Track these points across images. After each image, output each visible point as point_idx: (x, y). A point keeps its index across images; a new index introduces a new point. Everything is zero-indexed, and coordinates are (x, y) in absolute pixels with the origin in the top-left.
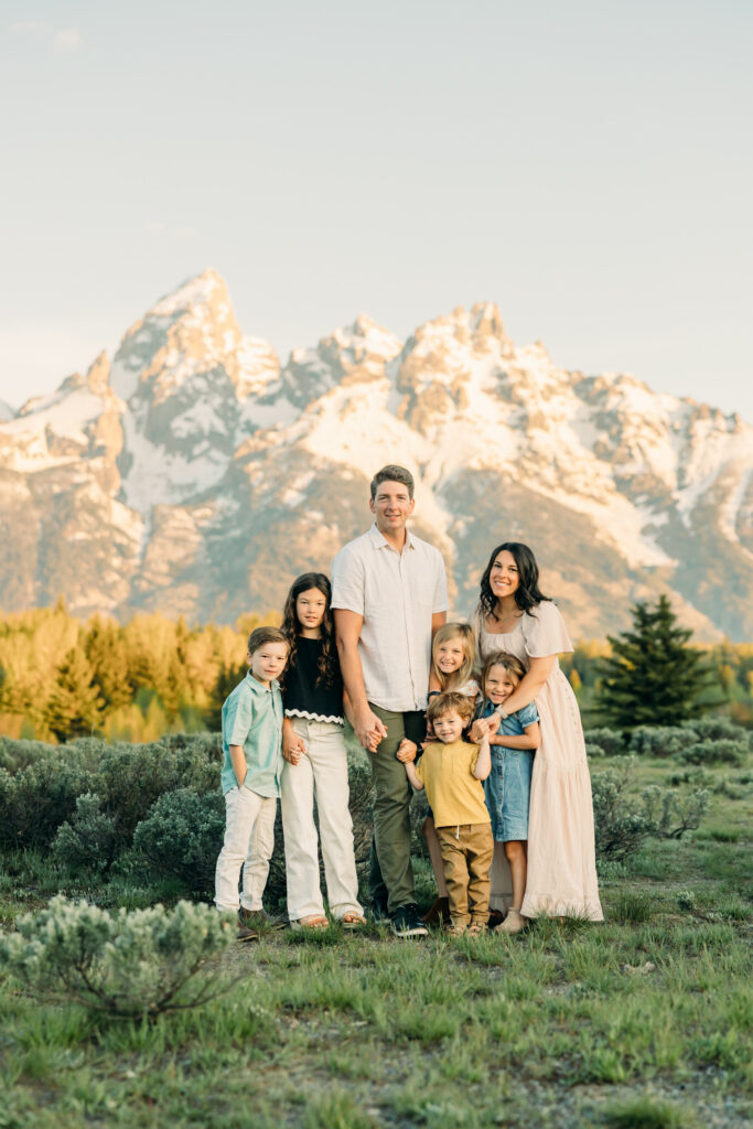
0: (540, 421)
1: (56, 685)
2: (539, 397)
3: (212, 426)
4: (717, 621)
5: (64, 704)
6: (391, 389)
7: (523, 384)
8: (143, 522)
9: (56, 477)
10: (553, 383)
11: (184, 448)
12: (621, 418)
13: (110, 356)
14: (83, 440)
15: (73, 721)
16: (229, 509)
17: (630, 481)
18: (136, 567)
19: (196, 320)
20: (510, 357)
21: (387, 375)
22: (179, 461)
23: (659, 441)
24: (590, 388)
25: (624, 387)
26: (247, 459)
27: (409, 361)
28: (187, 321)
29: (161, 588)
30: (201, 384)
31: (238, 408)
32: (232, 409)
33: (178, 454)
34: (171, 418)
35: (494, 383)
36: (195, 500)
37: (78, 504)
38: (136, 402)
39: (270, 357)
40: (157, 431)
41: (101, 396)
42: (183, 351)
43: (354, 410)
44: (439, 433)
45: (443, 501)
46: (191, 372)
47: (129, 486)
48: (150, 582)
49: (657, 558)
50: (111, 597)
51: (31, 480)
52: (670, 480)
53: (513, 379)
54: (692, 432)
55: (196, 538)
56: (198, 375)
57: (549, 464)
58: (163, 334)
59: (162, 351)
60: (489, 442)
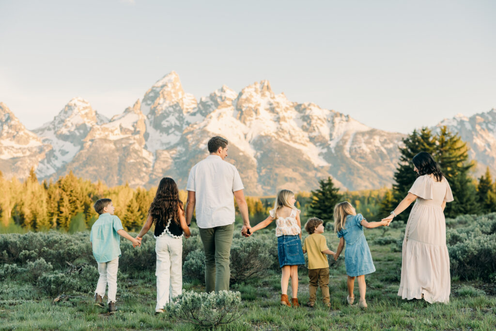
0: (284, 119)
1: (126, 211)
2: (283, 111)
3: (175, 123)
4: (344, 184)
5: (130, 218)
6: (234, 110)
7: (278, 107)
8: (153, 155)
9: (123, 141)
10: (288, 106)
11: (166, 130)
12: (311, 117)
13: (141, 101)
14: (132, 129)
15: (132, 223)
16: (181, 151)
17: (314, 138)
18: (151, 171)
19: (169, 88)
20: (273, 98)
21: (233, 105)
22: (165, 135)
23: (324, 125)
24: (300, 107)
25: (312, 107)
26: (187, 134)
27: (240, 100)
28: (166, 89)
30: (171, 109)
31: (184, 117)
32: (182, 117)
33: (164, 133)
34: (162, 121)
35: (268, 107)
36: (170, 148)
37: (131, 150)
38: (150, 116)
39: (193, 100)
40: (157, 125)
41: (138, 114)
42: (165, 99)
43: (222, 117)
44: (250, 124)
45: (252, 146)
46: (168, 105)
47: (148, 144)
48: (155, 175)
49: (323, 163)
50: (143, 181)
51: (115, 142)
52: (328, 138)
53: (275, 105)
54: (334, 121)
55: (171, 161)
56: (170, 106)
57: (287, 133)
58: (158, 93)
59: (158, 99)
60: (267, 126)
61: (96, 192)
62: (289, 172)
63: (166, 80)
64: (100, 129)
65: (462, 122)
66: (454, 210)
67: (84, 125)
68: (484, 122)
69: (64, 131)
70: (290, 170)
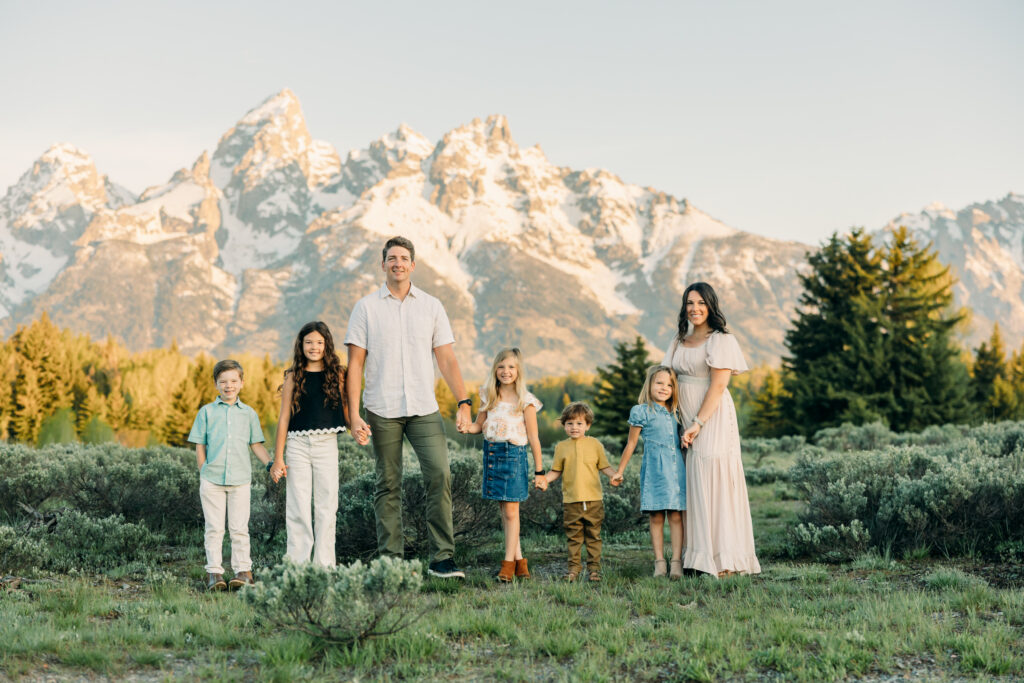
0: (539, 205)
1: (171, 407)
2: (538, 186)
3: (289, 209)
5: (178, 422)
6: (425, 181)
7: (525, 177)
8: (236, 282)
9: (168, 248)
10: (548, 176)
11: (268, 225)
12: (600, 202)
13: (210, 155)
14: (189, 220)
16: (302, 272)
17: (607, 251)
18: (230, 316)
19: (276, 128)
20: (516, 156)
21: (423, 171)
22: (264, 236)
23: (628, 220)
24: (576, 179)
25: (603, 179)
26: (315, 234)
27: (439, 160)
28: (269, 129)
29: (250, 333)
30: (280, 176)
31: (309, 195)
32: (305, 196)
33: (263, 230)
34: (258, 202)
35: (503, 176)
36: (277, 265)
37: (185, 268)
38: (230, 191)
39: (332, 156)
40: (247, 212)
41: (203, 186)
42: (266, 152)
43: (397, 197)
44: (462, 214)
45: (465, 266)
46: (272, 168)
47: (224, 255)
48: (241, 328)
49: (627, 308)
50: (212, 341)
51: (149, 250)
52: (637, 250)
53: (519, 173)
54: (653, 213)
55: (277, 295)
56: (278, 170)
57: (545, 238)
58: (250, 138)
59: (250, 151)
60: (501, 221)
61: (102, 363)
62: (547, 328)
63: (269, 108)
64: (115, 218)
65: (940, 223)
66: (919, 419)
67: (78, 207)
68: (991, 223)
69: (31, 221)
70: (551, 322)
